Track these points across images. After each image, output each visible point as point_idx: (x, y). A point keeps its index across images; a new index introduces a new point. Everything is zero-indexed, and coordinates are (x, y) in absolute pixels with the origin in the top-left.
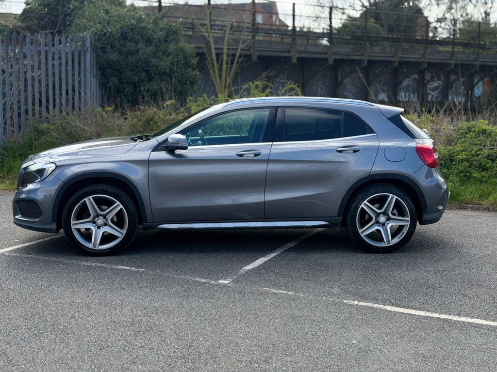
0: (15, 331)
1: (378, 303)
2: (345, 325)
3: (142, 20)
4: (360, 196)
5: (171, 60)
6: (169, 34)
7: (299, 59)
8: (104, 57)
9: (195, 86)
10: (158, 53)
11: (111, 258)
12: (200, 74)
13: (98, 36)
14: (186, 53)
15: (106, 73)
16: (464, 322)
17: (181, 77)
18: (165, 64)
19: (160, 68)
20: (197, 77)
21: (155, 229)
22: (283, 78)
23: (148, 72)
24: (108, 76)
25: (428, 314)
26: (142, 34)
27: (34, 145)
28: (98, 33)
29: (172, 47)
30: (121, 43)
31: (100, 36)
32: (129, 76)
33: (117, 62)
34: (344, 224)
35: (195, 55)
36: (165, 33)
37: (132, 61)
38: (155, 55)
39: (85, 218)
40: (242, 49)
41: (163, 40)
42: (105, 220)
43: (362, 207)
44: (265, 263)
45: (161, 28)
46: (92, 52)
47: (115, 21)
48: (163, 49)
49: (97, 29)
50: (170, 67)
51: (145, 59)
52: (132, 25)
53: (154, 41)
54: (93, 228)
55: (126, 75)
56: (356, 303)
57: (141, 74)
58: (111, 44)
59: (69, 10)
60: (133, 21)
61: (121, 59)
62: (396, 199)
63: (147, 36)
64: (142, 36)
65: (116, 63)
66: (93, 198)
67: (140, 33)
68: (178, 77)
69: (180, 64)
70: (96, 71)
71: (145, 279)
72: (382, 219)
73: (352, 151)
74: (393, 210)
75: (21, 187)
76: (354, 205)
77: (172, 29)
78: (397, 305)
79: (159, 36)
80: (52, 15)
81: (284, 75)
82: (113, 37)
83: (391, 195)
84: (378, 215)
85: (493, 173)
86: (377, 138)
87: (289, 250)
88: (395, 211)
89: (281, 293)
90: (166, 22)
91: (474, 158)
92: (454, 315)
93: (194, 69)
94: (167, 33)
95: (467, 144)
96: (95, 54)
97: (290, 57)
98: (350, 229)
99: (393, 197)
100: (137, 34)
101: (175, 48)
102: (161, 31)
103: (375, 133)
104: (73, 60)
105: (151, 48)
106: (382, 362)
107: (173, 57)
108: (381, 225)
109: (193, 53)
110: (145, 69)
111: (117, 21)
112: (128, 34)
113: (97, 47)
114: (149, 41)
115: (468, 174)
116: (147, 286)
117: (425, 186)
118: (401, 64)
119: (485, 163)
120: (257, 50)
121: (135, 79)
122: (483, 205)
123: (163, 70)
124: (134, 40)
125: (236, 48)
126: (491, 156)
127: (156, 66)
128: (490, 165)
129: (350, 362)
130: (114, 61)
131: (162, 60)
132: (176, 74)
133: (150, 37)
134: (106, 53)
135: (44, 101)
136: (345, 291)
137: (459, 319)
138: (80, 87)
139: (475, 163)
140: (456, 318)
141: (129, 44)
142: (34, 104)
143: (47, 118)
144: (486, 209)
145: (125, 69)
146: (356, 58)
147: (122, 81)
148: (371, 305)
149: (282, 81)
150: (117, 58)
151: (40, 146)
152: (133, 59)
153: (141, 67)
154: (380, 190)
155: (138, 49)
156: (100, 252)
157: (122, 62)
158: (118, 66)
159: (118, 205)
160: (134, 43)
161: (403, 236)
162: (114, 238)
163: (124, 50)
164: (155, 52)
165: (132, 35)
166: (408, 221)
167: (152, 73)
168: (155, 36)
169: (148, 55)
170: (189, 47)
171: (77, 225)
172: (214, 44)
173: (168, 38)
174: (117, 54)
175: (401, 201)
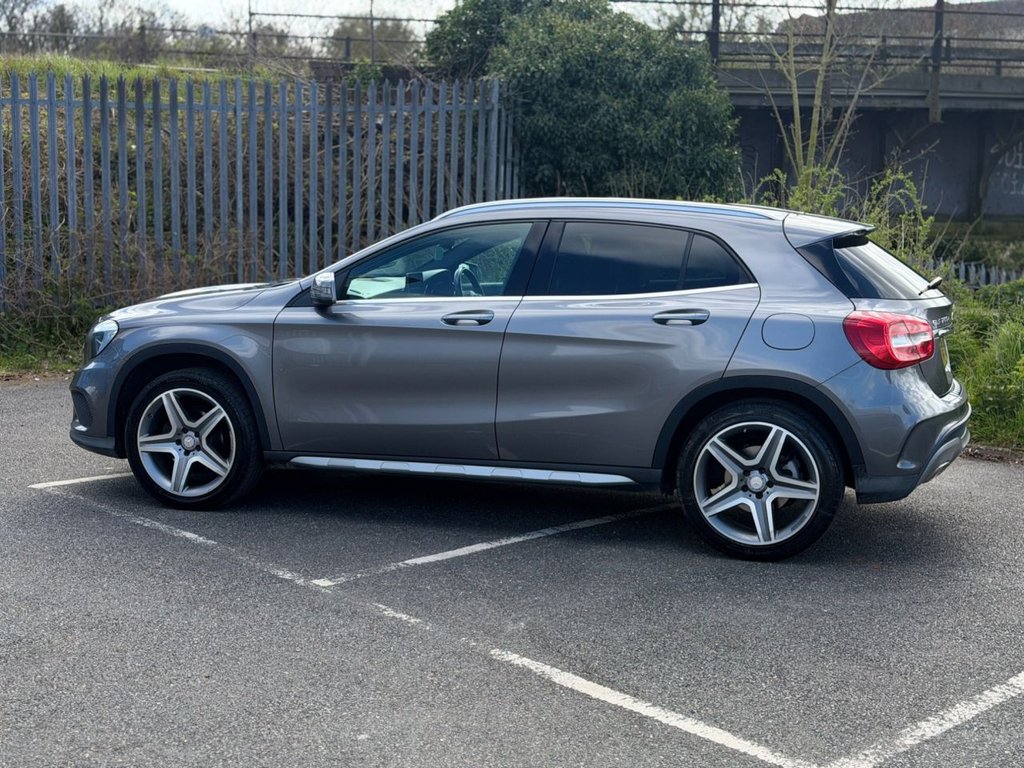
4: (703, 427)
5: (667, 126)
6: (677, 70)
8: (526, 122)
10: (642, 111)
13: (519, 81)
15: (531, 155)
17: (693, 160)
18: (651, 133)
19: (639, 142)
20: (735, 159)
21: (287, 464)
23: (614, 152)
24: (536, 162)
26: (610, 72)
28: (519, 75)
30: (565, 92)
31: (523, 81)
32: (575, 162)
33: (552, 132)
34: (666, 484)
35: (728, 113)
36: (667, 69)
37: (582, 128)
38: (633, 118)
39: (161, 433)
40: (860, 97)
41: (658, 83)
42: (197, 439)
43: (707, 451)
46: (504, 114)
47: (558, 48)
48: (656, 102)
49: (518, 67)
50: (664, 140)
51: (608, 126)
52: (591, 55)
53: (634, 86)
54: (175, 453)
55: (570, 158)
57: (599, 158)
58: (543, 95)
61: (561, 126)
62: (788, 436)
63: (621, 76)
64: (612, 75)
65: (549, 134)
66: (175, 394)
67: (608, 70)
68: (684, 162)
69: (689, 133)
70: (514, 151)
72: (756, 481)
74: (779, 461)
76: (691, 444)
77: (685, 59)
79: (648, 76)
82: (546, 80)
83: (775, 428)
84: (747, 471)
86: (758, 294)
88: (791, 466)
89: (393, 618)
94: (671, 69)
96: (511, 118)
99: (778, 433)
100: (602, 73)
102: (659, 63)
103: (756, 281)
105: (626, 101)
107: (673, 117)
108: (754, 496)
109: (725, 110)
110: (610, 145)
113: (514, 102)
114: (624, 86)
120: (941, 97)
121: (587, 166)
123: (645, 145)
124: (593, 86)
127: (633, 140)
130: (546, 129)
132: (678, 155)
133: (625, 79)
134: (532, 113)
138: (474, 182)
140: (672, 718)
141: (579, 94)
145: (569, 147)
147: (563, 170)
150: (551, 124)
152: (585, 125)
153: (601, 143)
154: (749, 413)
155: (598, 105)
156: (185, 501)
157: (562, 132)
158: (554, 140)
159: (219, 411)
160: (590, 91)
161: (804, 524)
162: (211, 476)
163: (568, 108)
164: (633, 110)
165: (590, 76)
166: (815, 490)
167: (622, 155)
168: (638, 76)
169: (616, 115)
170: (716, 97)
171: (147, 445)
172: (798, 87)
173: (674, 78)
174: (552, 116)
175: (799, 442)
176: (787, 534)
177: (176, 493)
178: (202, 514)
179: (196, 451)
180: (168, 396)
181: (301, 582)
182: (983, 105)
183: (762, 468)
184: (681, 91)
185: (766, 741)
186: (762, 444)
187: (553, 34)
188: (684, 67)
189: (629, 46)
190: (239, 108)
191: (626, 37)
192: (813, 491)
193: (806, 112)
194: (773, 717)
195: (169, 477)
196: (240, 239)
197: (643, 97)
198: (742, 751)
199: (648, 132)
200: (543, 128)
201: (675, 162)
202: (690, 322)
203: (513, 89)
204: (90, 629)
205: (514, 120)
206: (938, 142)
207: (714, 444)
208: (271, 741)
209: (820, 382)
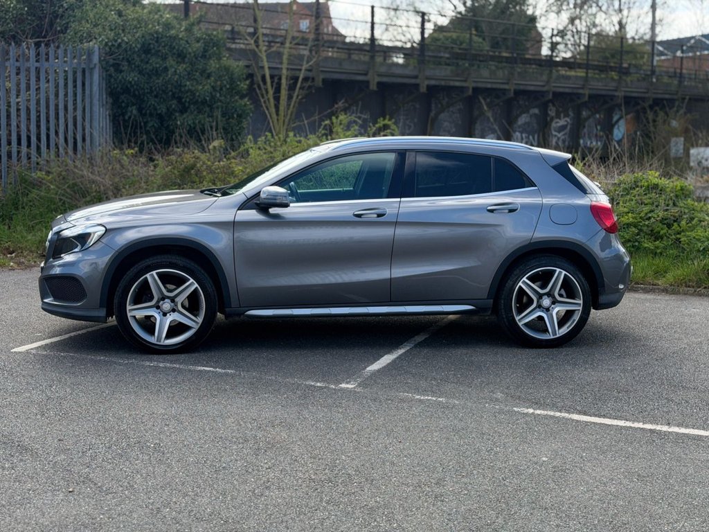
0: (91, 451)
1: (560, 411)
2: (526, 438)
3: (170, 26)
4: (517, 272)
5: (212, 84)
6: (208, 46)
7: (379, 84)
8: (118, 77)
9: (244, 120)
10: (194, 73)
11: (182, 357)
12: (251, 104)
13: (110, 49)
14: (232, 74)
15: (120, 101)
16: (677, 434)
17: (226, 107)
18: (203, 89)
19: (198, 94)
20: (248, 107)
21: (242, 316)
22: (357, 111)
23: (179, 99)
24: (123, 105)
25: (628, 424)
26: (171, 46)
27: (21, 202)
28: (110, 44)
29: (213, 65)
30: (142, 58)
31: (113, 49)
32: (154, 105)
33: (137, 85)
34: (495, 309)
35: (244, 76)
36: (203, 45)
37: (158, 83)
38: (190, 75)
39: (145, 302)
40: (307, 70)
41: (200, 55)
42: (173, 304)
43: (520, 286)
44: (394, 361)
45: (197, 37)
46: (101, 70)
47: (133, 27)
48: (201, 67)
49: (108, 38)
50: (211, 93)
51: (177, 82)
52: (157, 32)
53: (188, 56)
54: (157, 316)
55: (149, 103)
56: (531, 411)
57: (170, 103)
58: (128, 59)
59: (61, 10)
60: (157, 27)
61: (143, 81)
62: (565, 274)
63: (179, 48)
64: (171, 48)
65: (135, 87)
66: (157, 273)
67: (169, 44)
68: (222, 108)
69: (224, 89)
70: (106, 98)
71: (240, 383)
72: (546, 302)
73: (507, 211)
74: (560, 290)
75: (51, 260)
76: (510, 283)
77: (212, 39)
78: (585, 414)
79: (195, 49)
80: (34, 16)
81: (357, 106)
82: (130, 49)
83: (558, 270)
84: (540, 296)
85: (670, 243)
86: (539, 193)
87: (420, 345)
88: (563, 292)
89: (428, 400)
90: (203, 30)
91: (643, 222)
92: (661, 424)
93: (242, 97)
94: (205, 46)
95: (633, 203)
96: (104, 74)
98: (504, 316)
99: (560, 273)
100: (164, 46)
101: (217, 66)
102: (198, 42)
103: (536, 186)
104: (75, 81)
105: (184, 66)
106: (587, 483)
107: (215, 79)
108: (545, 310)
109: (242, 75)
110: (176, 96)
111: (136, 27)
112: (152, 46)
113: (107, 62)
114: (181, 56)
115: (637, 244)
116: (246, 392)
117: (603, 257)
118: (518, 93)
119: (659, 229)
120: (322, 71)
121: (162, 109)
122: (659, 285)
123: (202, 97)
124: (160, 54)
125: (299, 67)
126: (665, 220)
127: (193, 93)
128: (665, 231)
129: (548, 484)
130: (133, 83)
131: (198, 83)
132: (219, 104)
133: (182, 51)
134: (121, 71)
135: (34, 139)
136: (512, 397)
137: (670, 430)
138: (84, 119)
139: (645, 229)
140: (665, 428)
141: (153, 60)
142: (19, 143)
143: (38, 164)
144: (663, 291)
145: (148, 95)
146: (457, 84)
147: (144, 112)
148: (552, 413)
150: (136, 79)
151: (31, 204)
152: (159, 81)
153: (171, 93)
154: (542, 262)
155: (166, 68)
157: (144, 85)
158: (138, 90)
159: (192, 284)
160: (160, 58)
161: (574, 324)
163: (146, 69)
164: (189, 72)
165: (158, 47)
166: (580, 304)
167: (185, 102)
168: (189, 50)
169: (181, 75)
171: (135, 311)
172: (268, 62)
173: (207, 52)
174: (136, 74)
175: (572, 277)
179: (172, 313)
180: (152, 275)
181: (334, 387)
182: (343, 77)
183: (549, 294)
187: (123, 16)
195: (153, 334)
199: (201, 88)
205: (108, 75)
209: (584, 241)
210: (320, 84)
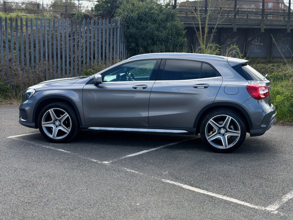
1: (182, 183)
4: (208, 116)
5: (167, 32)
8: (128, 31)
10: (160, 28)
13: (125, 19)
14: (177, 27)
15: (129, 40)
17: (174, 42)
18: (163, 34)
19: (160, 37)
20: (185, 41)
21: (87, 129)
22: (257, 42)
24: (130, 42)
28: (125, 17)
30: (138, 22)
31: (127, 19)
32: (142, 42)
35: (183, 29)
37: (144, 33)
39: (49, 121)
40: (218, 24)
41: (164, 20)
42: (60, 123)
43: (209, 123)
44: (144, 154)
46: (121, 28)
47: (136, 10)
48: (164, 25)
49: (125, 15)
50: (166, 36)
51: (151, 32)
52: (146, 12)
53: (158, 21)
54: (53, 127)
55: (140, 41)
56: (169, 181)
57: (148, 41)
58: (132, 23)
60: (146, 10)
62: (231, 118)
64: (151, 18)
65: (134, 34)
66: (53, 110)
68: (172, 42)
69: (173, 34)
70: (124, 39)
71: (64, 157)
72: (223, 131)
74: (230, 126)
77: (171, 13)
78: (192, 185)
81: (258, 39)
82: (133, 19)
83: (228, 116)
84: (220, 128)
86: (222, 79)
89: (130, 172)
92: (221, 194)
93: (183, 37)
94: (167, 16)
96: (123, 29)
97: (260, 29)
99: (229, 118)
100: (149, 17)
101: (171, 25)
102: (164, 14)
103: (221, 76)
104: (110, 33)
105: (156, 25)
107: (169, 30)
108: (222, 135)
110: (152, 38)
112: (143, 17)
113: (124, 25)
114: (155, 21)
116: (60, 162)
120: (236, 25)
121: (145, 44)
125: (215, 23)
127: (158, 36)
130: (133, 33)
131: (162, 32)
132: (170, 41)
133: (155, 19)
134: (129, 28)
136: (170, 174)
137: (221, 197)
138: (113, 48)
141: (143, 23)
142: (86, 58)
145: (140, 38)
147: (138, 45)
148: (176, 183)
149: (256, 44)
150: (135, 31)
152: (144, 32)
153: (149, 37)
154: (221, 112)
155: (148, 26)
156: (57, 140)
157: (138, 34)
158: (136, 36)
159: (66, 115)
160: (146, 22)
161: (236, 142)
162: (64, 133)
163: (139, 27)
164: (157, 28)
165: (145, 18)
167: (155, 40)
168: (159, 18)
169: (153, 29)
170: (180, 24)
171: (45, 125)
172: (201, 21)
173: (168, 19)
174: (135, 29)
175: (235, 120)
176: (231, 145)
177: (53, 138)
178: (62, 144)
179: (59, 126)
180: (51, 110)
181: (100, 162)
182: (248, 27)
183: (224, 128)
184: (170, 22)
185: (248, 201)
186: (224, 121)
187: (134, 6)
188: (170, 16)
189: (156, 9)
190: (46, 26)
191: (154, 7)
192: (238, 133)
193: (203, 28)
194: (247, 195)
195: (52, 134)
196: (47, 64)
197: (160, 24)
198: (243, 204)
199: (162, 34)
200: (132, 33)
201: (170, 42)
202: (204, 87)
203: (124, 22)
204: (47, 177)
205: (124, 30)
206: (238, 37)
207: (211, 121)
208: (113, 206)
209: (241, 103)
210: (236, 31)
